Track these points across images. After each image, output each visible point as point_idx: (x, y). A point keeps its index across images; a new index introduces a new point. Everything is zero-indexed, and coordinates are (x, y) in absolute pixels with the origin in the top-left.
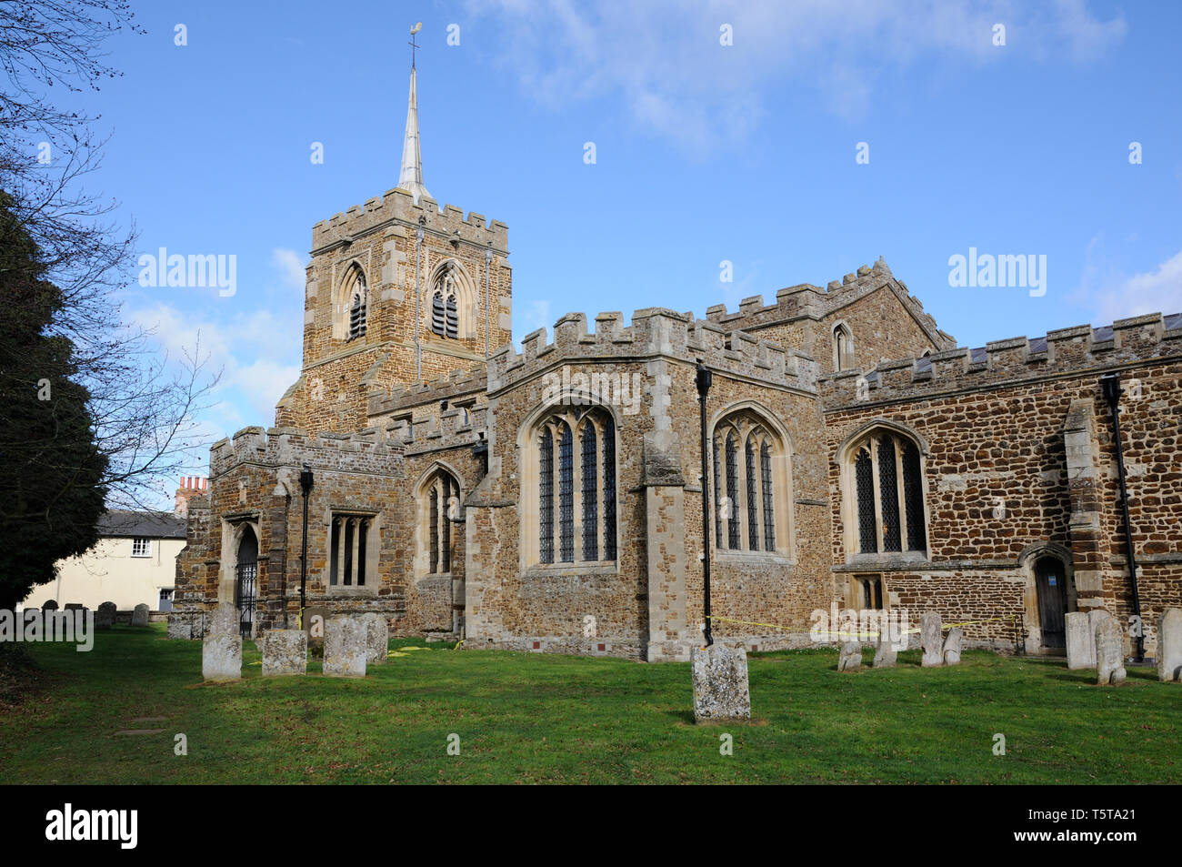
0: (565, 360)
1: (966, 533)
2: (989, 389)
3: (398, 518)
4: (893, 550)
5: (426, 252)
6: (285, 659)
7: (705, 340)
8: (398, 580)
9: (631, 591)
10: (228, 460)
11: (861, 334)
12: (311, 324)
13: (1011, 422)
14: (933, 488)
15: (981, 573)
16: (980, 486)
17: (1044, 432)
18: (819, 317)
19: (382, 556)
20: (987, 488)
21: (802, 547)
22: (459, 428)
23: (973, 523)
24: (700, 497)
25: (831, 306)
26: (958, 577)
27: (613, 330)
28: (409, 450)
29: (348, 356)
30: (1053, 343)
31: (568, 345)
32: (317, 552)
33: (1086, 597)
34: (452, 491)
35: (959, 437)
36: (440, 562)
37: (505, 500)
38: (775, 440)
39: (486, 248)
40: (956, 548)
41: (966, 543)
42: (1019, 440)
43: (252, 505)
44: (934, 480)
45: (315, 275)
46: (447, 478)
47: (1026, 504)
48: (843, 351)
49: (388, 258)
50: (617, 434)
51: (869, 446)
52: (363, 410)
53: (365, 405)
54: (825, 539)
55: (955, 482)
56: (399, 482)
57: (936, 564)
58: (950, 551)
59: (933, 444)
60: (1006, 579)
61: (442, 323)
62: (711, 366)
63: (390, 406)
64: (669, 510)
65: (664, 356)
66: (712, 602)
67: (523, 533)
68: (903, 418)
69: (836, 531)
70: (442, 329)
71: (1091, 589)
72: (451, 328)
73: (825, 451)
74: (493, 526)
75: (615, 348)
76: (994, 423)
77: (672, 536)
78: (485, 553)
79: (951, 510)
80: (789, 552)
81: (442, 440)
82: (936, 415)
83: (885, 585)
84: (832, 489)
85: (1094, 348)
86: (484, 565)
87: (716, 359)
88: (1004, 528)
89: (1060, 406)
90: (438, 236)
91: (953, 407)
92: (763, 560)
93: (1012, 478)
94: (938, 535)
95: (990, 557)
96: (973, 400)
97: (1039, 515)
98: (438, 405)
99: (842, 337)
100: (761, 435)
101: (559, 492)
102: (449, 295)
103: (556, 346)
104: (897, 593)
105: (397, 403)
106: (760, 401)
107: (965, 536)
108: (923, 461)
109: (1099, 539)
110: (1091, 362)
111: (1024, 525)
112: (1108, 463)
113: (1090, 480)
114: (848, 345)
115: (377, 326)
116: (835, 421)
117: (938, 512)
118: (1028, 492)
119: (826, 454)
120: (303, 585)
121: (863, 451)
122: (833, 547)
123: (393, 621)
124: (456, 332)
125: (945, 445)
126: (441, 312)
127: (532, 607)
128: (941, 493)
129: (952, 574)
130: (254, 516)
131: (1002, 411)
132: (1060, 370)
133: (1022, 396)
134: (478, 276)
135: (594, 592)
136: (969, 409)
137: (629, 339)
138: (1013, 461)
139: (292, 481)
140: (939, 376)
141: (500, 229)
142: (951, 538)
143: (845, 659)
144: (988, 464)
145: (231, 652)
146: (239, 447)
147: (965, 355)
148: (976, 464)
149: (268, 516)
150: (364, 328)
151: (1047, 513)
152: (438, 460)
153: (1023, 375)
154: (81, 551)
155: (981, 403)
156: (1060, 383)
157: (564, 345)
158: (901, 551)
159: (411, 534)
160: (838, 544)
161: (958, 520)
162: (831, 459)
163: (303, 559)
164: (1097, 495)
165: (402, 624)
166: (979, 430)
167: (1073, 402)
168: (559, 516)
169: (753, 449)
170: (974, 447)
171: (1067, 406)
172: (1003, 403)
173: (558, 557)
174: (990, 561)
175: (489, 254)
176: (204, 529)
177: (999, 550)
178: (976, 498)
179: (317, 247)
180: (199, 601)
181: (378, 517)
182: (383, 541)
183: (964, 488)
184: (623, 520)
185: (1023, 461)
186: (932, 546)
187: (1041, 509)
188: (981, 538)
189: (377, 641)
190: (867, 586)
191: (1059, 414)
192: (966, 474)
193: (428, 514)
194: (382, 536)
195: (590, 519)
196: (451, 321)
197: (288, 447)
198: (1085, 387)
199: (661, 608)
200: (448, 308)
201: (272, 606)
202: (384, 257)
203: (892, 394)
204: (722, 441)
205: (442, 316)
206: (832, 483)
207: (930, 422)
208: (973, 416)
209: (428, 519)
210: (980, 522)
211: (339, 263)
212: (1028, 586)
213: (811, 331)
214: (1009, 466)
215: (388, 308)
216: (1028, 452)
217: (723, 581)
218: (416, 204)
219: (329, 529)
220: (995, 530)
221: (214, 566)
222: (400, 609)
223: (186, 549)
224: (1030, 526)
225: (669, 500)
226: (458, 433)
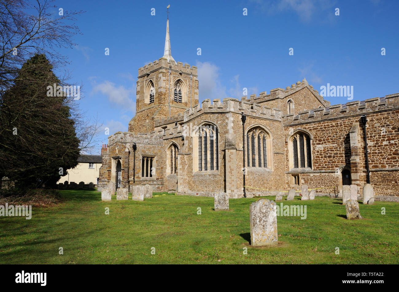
0: (205, 113)
1: (323, 162)
2: (330, 120)
3: (161, 158)
4: (303, 167)
5: (172, 77)
6: (122, 196)
7: (244, 106)
8: (161, 176)
9: (222, 179)
10: (113, 141)
11: (297, 102)
12: (138, 99)
13: (336, 130)
14: (314, 149)
15: (327, 174)
16: (327, 149)
17: (345, 132)
18: (282, 98)
19: (157, 169)
20: (329, 149)
21: (275, 166)
22: (178, 132)
23: (325, 159)
24: (242, 152)
25: (287, 94)
26: (320, 175)
27: (218, 104)
28: (164, 138)
29: (149, 109)
30: (348, 106)
31: (206, 108)
32: (138, 167)
33: (354, 181)
34: (177, 150)
35: (321, 134)
36: (174, 171)
37: (189, 153)
38: (267, 135)
39: (190, 75)
40: (320, 167)
41: (323, 165)
42: (338, 135)
43: (120, 154)
44: (314, 147)
45: (139, 84)
46: (175, 146)
47: (340, 154)
48: (291, 108)
49: (160, 79)
50: (219, 134)
51: (296, 136)
52: (153, 125)
53: (154, 124)
54: (283, 164)
55: (320, 147)
56: (162, 147)
57: (314, 171)
58: (318, 168)
59: (314, 136)
60: (334, 176)
61: (177, 98)
62: (246, 114)
63: (161, 124)
64: (232, 156)
65: (231, 112)
66: (246, 182)
67: (194, 162)
68: (306, 128)
69: (287, 161)
70: (177, 100)
71: (356, 179)
72: (180, 100)
73: (284, 138)
74: (186, 160)
75: (218, 109)
76: (331, 130)
77: (233, 163)
78: (183, 168)
79: (319, 155)
80: (271, 168)
81: (174, 135)
82: (315, 127)
83: (300, 177)
84: (286, 149)
85: (360, 108)
86: (183, 171)
87: (248, 112)
88: (333, 161)
89: (350, 125)
90: (175, 72)
91: (320, 125)
92: (263, 170)
93: (336, 146)
94: (315, 163)
95: (329, 169)
96: (325, 123)
97: (343, 157)
98: (174, 124)
99: (291, 103)
100: (263, 134)
101: (204, 151)
102: (179, 89)
103: (202, 109)
104: (303, 180)
105: (163, 123)
106: (262, 124)
107: (323, 163)
108: (311, 141)
109: (359, 164)
110: (359, 112)
111: (339, 160)
112: (363, 142)
113: (356, 147)
114: (293, 106)
115: (157, 100)
116: (287, 129)
117: (315, 156)
118: (340, 150)
119: (284, 139)
120: (134, 177)
121: (295, 138)
122: (286, 166)
123: (160, 187)
124: (181, 101)
125: (317, 136)
126: (176, 95)
127: (196, 183)
128: (316, 151)
129: (319, 174)
130: (120, 157)
131: (334, 126)
132: (350, 114)
133: (339, 122)
134: (188, 83)
135: (213, 179)
136: (324, 126)
137: (222, 107)
138: (336, 141)
139: (130, 147)
140: (316, 116)
141: (195, 68)
142: (319, 164)
143: (277, 198)
144: (329, 142)
145: (109, 194)
146: (116, 137)
147: (323, 110)
148: (326, 142)
149: (124, 157)
150: (154, 100)
151: (345, 156)
152: (172, 141)
153: (340, 116)
154: (73, 167)
155: (328, 124)
156: (350, 118)
157: (204, 108)
158: (305, 167)
159: (165, 162)
160: (287, 165)
161: (321, 159)
162: (285, 140)
163: (134, 169)
164: (359, 151)
165: (163, 188)
166: (327, 132)
167: (353, 124)
168: (204, 158)
169: (260, 138)
170: (325, 137)
171: (352, 125)
172: (334, 124)
173: (203, 169)
174: (330, 171)
175: (191, 76)
176: (107, 161)
177: (332, 167)
178: (326, 152)
179: (140, 75)
180: (106, 181)
181: (155, 157)
182: (157, 164)
183: (323, 149)
184: (220, 159)
185: (339, 141)
186: (313, 166)
187: (344, 155)
188: (327, 164)
189: (149, 192)
190: (295, 178)
191: (350, 127)
192: (323, 145)
193: (170, 156)
194: (157, 163)
195: (212, 159)
196: (180, 98)
197: (129, 137)
198: (357, 119)
199: (229, 184)
200: (179, 94)
201: (125, 183)
202: (159, 79)
203: (303, 121)
204: (250, 136)
205: (177, 96)
206: (286, 147)
207: (313, 129)
208: (325, 128)
209: (170, 158)
210: (327, 159)
211: (146, 81)
212: (340, 178)
213: (280, 102)
214: (335, 143)
215: (160, 94)
216: (340, 139)
217: (249, 176)
218: (168, 62)
219: (141, 161)
220: (331, 161)
221: (109, 171)
222: (162, 184)
223: (102, 166)
224: (341, 160)
225: (232, 153)
226: (178, 133)
